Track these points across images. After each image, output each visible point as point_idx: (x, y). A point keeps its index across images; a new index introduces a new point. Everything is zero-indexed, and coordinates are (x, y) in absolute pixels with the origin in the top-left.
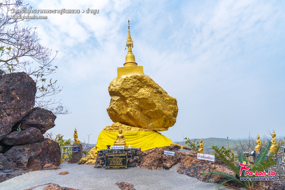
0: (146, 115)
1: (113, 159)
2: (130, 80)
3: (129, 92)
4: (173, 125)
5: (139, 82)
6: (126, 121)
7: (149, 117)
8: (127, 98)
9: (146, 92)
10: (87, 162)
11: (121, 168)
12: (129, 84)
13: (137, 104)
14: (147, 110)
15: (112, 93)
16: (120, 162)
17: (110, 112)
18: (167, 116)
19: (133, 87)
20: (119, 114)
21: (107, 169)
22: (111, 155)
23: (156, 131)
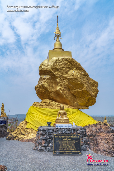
0: (73, 94)
1: (63, 142)
2: (61, 61)
3: (59, 72)
5: (70, 64)
6: (55, 99)
8: (57, 77)
9: (76, 73)
12: (60, 65)
13: (66, 83)
14: (75, 89)
16: (73, 146)
17: (40, 89)
18: (92, 96)
19: (64, 68)
20: (50, 91)
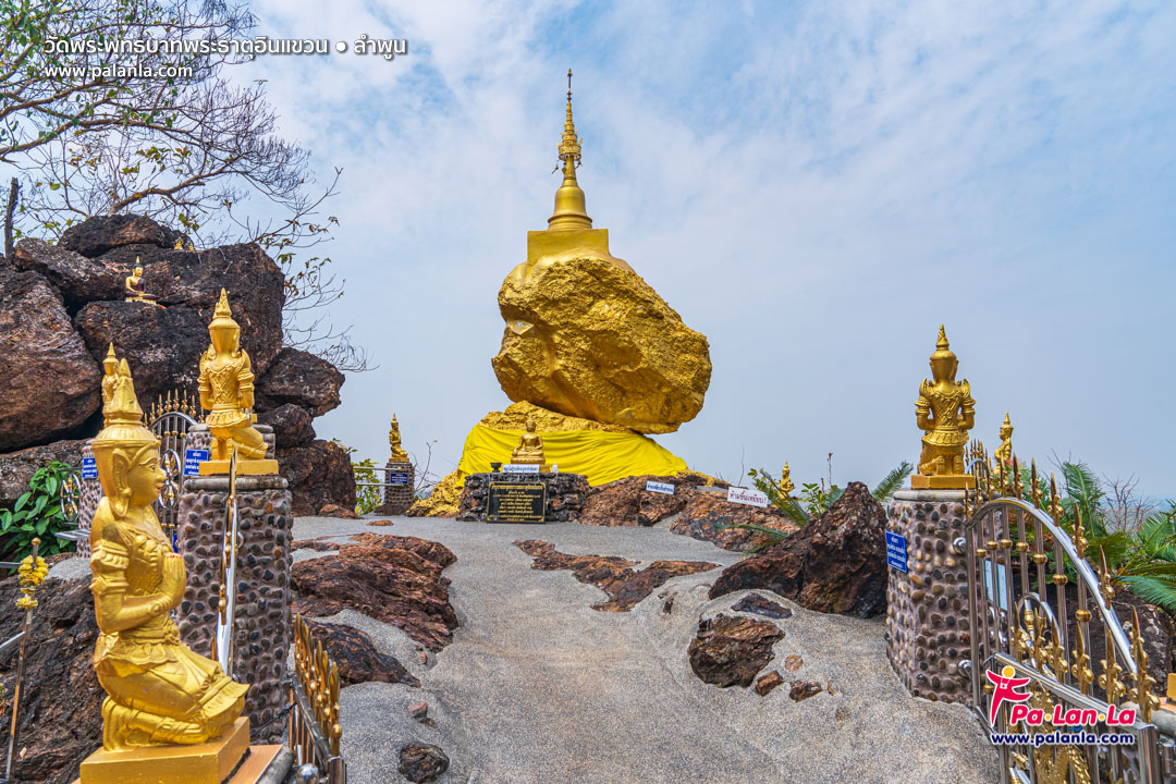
0: (612, 383)
2: (566, 272)
3: (560, 309)
4: (693, 416)
5: (593, 281)
6: (550, 400)
7: (621, 391)
8: (554, 329)
9: (613, 312)
10: (432, 512)
11: (528, 521)
12: (562, 287)
13: (583, 347)
14: (615, 367)
15: (510, 312)
17: (503, 369)
18: (675, 389)
19: (575, 295)
20: (531, 375)
21: (492, 522)
22: (502, 487)
23: (639, 433)
